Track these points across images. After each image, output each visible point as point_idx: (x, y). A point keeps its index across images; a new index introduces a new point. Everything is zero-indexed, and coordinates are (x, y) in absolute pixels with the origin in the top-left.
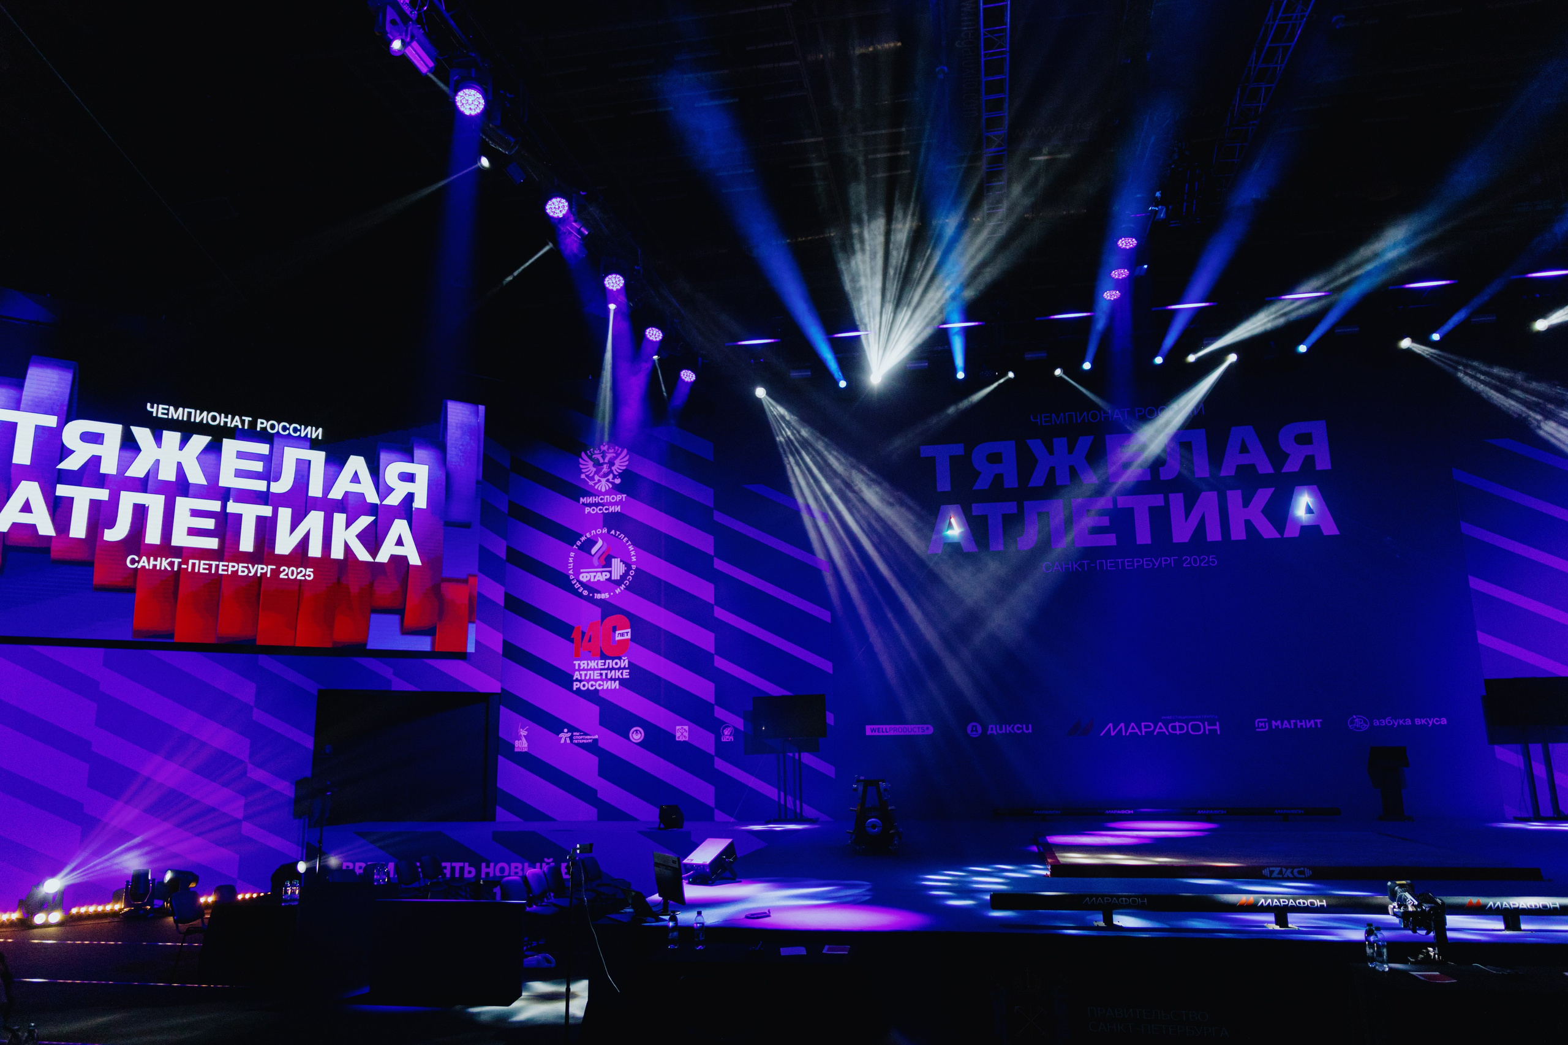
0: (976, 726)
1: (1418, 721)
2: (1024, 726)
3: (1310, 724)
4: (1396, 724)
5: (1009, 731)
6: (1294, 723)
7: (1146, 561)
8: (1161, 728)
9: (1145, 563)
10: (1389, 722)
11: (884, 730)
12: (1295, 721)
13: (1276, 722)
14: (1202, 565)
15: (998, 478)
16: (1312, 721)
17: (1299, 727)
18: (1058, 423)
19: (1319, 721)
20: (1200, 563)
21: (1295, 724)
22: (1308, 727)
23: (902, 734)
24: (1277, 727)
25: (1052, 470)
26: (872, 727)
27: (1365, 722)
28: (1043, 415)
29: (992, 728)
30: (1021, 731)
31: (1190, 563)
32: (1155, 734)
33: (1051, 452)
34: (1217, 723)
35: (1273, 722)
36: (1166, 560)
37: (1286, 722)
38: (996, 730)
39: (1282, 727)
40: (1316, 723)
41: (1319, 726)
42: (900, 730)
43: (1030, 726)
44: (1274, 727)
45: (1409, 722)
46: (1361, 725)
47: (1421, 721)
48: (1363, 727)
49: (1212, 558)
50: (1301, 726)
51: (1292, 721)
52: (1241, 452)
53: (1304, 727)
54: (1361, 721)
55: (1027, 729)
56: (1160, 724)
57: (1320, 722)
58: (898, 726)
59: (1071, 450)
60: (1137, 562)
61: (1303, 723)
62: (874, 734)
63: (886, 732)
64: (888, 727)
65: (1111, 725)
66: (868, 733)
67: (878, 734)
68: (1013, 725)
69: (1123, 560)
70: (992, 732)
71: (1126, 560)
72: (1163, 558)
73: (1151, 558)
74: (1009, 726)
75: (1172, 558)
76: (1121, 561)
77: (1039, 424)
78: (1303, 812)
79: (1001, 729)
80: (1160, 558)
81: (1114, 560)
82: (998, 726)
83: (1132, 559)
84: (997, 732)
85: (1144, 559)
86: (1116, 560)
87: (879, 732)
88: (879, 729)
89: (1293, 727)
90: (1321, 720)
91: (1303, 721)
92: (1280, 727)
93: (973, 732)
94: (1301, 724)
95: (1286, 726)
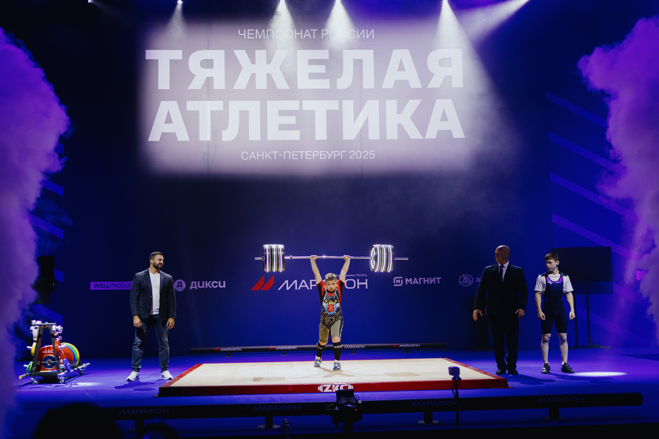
0: (181, 283)
2: (220, 282)
3: (432, 281)
5: (208, 286)
6: (421, 280)
9: (321, 155)
11: (106, 286)
12: (422, 279)
13: (409, 279)
14: (364, 158)
16: (434, 279)
17: (424, 283)
18: (260, 37)
19: (439, 279)
20: (362, 157)
21: (422, 281)
22: (431, 283)
23: (121, 288)
24: (409, 283)
25: (253, 76)
26: (96, 283)
27: (471, 280)
28: (248, 30)
29: (194, 284)
30: (217, 286)
31: (355, 156)
33: (253, 62)
34: (366, 280)
35: (407, 280)
36: (337, 153)
37: (415, 279)
38: (197, 286)
39: (412, 283)
41: (439, 282)
42: (123, 286)
43: (224, 282)
44: (406, 283)
46: (468, 281)
48: (469, 283)
49: (372, 152)
50: (426, 282)
51: (420, 279)
52: (399, 70)
53: (428, 283)
54: (468, 279)
55: (222, 285)
57: (440, 279)
58: (117, 283)
59: (269, 61)
60: (316, 154)
61: (428, 281)
62: (97, 289)
64: (109, 283)
65: (287, 281)
66: (92, 287)
67: (101, 289)
68: (211, 282)
69: (304, 152)
70: (194, 287)
71: (306, 152)
72: (335, 152)
73: (326, 152)
74: (208, 283)
75: (342, 152)
76: (303, 153)
77: (245, 38)
78: (419, 345)
79: (201, 285)
80: (332, 152)
81: (297, 152)
82: (199, 282)
83: (311, 152)
84: (198, 288)
85: (321, 152)
86: (299, 152)
87: (101, 287)
88: (101, 285)
89: (420, 283)
90: (440, 278)
91: (428, 278)
92: (411, 283)
93: (178, 287)
94: (426, 281)
95: (415, 283)
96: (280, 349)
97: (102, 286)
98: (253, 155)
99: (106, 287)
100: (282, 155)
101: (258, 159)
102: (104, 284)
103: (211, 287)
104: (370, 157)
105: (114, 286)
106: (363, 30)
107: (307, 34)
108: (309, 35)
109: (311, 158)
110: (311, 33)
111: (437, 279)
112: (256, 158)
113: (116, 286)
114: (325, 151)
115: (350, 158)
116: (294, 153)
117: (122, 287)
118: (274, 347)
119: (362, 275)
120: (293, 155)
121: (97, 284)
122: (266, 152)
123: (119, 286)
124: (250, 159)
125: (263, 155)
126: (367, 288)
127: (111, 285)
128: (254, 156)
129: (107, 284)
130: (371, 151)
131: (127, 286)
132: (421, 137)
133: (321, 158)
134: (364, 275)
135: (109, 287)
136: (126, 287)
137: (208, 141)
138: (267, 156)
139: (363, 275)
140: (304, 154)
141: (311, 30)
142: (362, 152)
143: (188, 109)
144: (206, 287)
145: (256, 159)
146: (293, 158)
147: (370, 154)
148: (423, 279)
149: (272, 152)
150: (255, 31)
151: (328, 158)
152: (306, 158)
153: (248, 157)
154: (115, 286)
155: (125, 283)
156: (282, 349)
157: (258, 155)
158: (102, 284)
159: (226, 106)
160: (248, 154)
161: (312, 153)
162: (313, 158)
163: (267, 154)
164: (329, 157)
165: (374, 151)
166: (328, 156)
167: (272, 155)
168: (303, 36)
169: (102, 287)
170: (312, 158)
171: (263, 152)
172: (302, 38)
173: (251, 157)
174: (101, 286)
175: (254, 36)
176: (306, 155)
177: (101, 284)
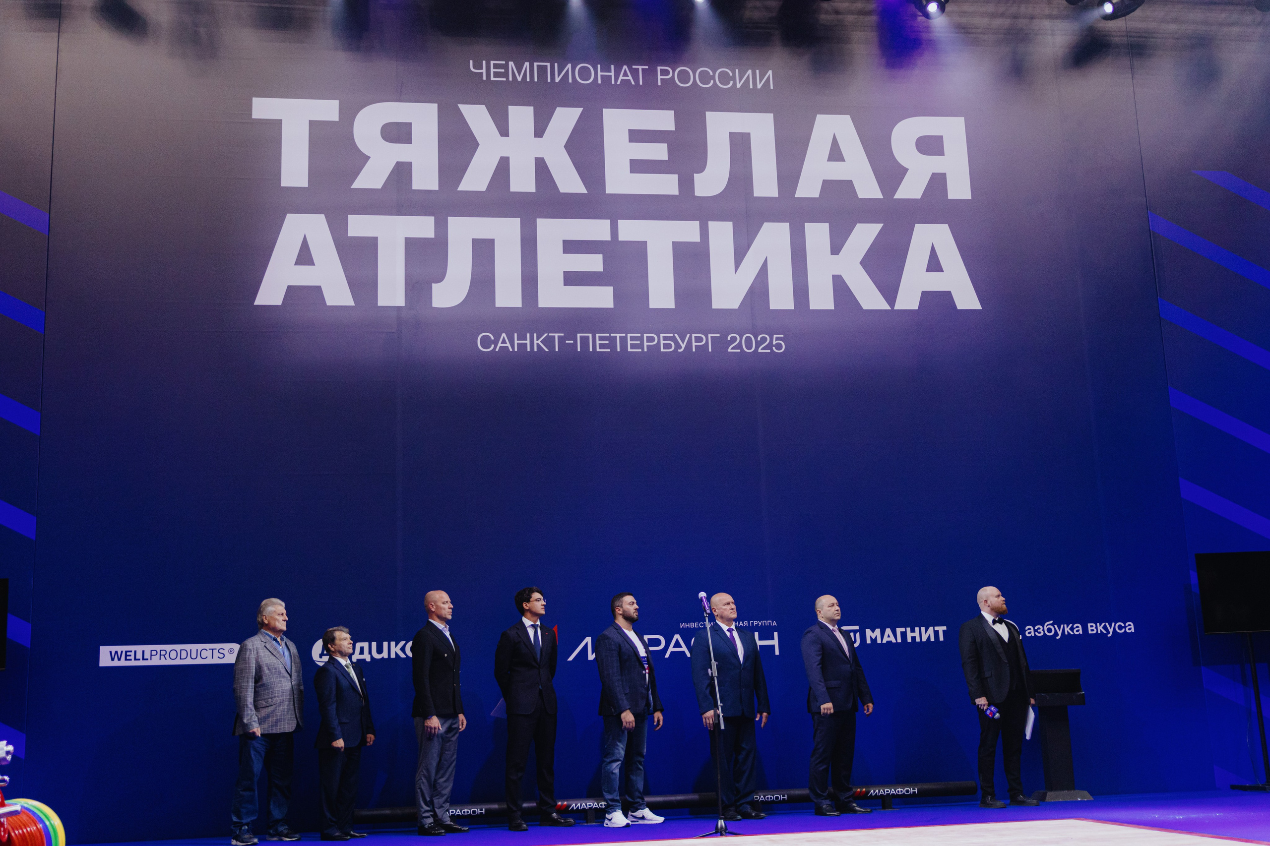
1: (1092, 629)
3: (925, 634)
4: (1060, 633)
5: (396, 653)
6: (902, 633)
7: (665, 338)
8: (677, 645)
9: (662, 342)
10: (1049, 630)
11: (139, 656)
12: (903, 630)
13: (873, 631)
14: (760, 351)
15: (402, 171)
16: (931, 629)
17: (909, 640)
18: (519, 79)
19: (941, 629)
20: (757, 348)
21: (904, 635)
22: (924, 639)
23: (178, 662)
24: (874, 641)
25: (503, 166)
26: (114, 648)
28: (492, 63)
29: (362, 649)
31: (739, 346)
32: (667, 656)
33: (504, 131)
34: (776, 634)
35: (868, 632)
36: (698, 339)
37: (888, 631)
38: (370, 652)
39: (882, 639)
40: (936, 633)
41: (941, 638)
44: (869, 641)
45: (1078, 629)
47: (1096, 628)
49: (777, 339)
50: (913, 638)
51: (899, 630)
52: (830, 159)
53: (918, 640)
56: (677, 637)
57: (944, 631)
58: (168, 647)
59: (539, 132)
60: (650, 339)
62: (116, 663)
63: (143, 659)
64: (147, 648)
65: (588, 640)
66: (105, 662)
67: (126, 664)
68: (405, 642)
69: (624, 335)
70: (361, 657)
71: (629, 335)
72: (693, 336)
73: (674, 335)
74: (396, 645)
75: (710, 336)
76: (620, 337)
77: (484, 78)
78: (916, 791)
79: (380, 650)
80: (688, 335)
81: (608, 335)
82: (374, 644)
83: (639, 335)
84: (372, 657)
85: (662, 335)
86: (612, 335)
87: (126, 659)
88: (128, 654)
89: (899, 640)
90: (945, 628)
91: (917, 629)
92: (879, 641)
93: (323, 657)
94: (913, 634)
95: (889, 639)
96: (582, 807)
97: (130, 656)
98: (504, 342)
99: (139, 660)
100: (572, 342)
101: (516, 350)
102: (135, 652)
103: (405, 657)
104: (774, 348)
105: (160, 655)
106: (750, 72)
107: (625, 74)
108: (630, 78)
109: (640, 350)
110: (635, 73)
111: (938, 631)
112: (513, 347)
113: (167, 656)
114: (672, 335)
115: (730, 350)
116: (601, 338)
117: (182, 658)
118: (565, 803)
119: (765, 623)
120: (598, 342)
121: (116, 652)
122: (535, 335)
123: (173, 655)
124: (497, 350)
125: (528, 342)
126: (777, 653)
127: (154, 653)
128: (506, 343)
129: (143, 652)
130: (775, 336)
131: (194, 656)
132: (886, 307)
133: (662, 350)
134: (770, 623)
135: (147, 659)
136: (192, 657)
137: (399, 308)
138: (537, 344)
139: (768, 622)
140: (624, 340)
141: (634, 67)
142: (756, 338)
143: (352, 233)
144: (393, 656)
145: (511, 350)
146: (598, 350)
147: (774, 343)
148: (906, 630)
149: (550, 334)
150: (507, 64)
151: (679, 351)
152: (629, 350)
153: (493, 346)
154: (162, 657)
155: (188, 647)
156: (585, 807)
157: (516, 342)
158: (131, 651)
159: (441, 227)
160: (493, 338)
161: (641, 339)
162: (646, 350)
163: (537, 340)
164: (681, 347)
165: (782, 336)
166: (678, 346)
167: (549, 342)
168: (616, 80)
169: (131, 660)
170: (643, 349)
171: (528, 335)
172: (613, 82)
173: (500, 345)
174: (126, 656)
175: (506, 75)
176: (629, 342)
177: (126, 652)
